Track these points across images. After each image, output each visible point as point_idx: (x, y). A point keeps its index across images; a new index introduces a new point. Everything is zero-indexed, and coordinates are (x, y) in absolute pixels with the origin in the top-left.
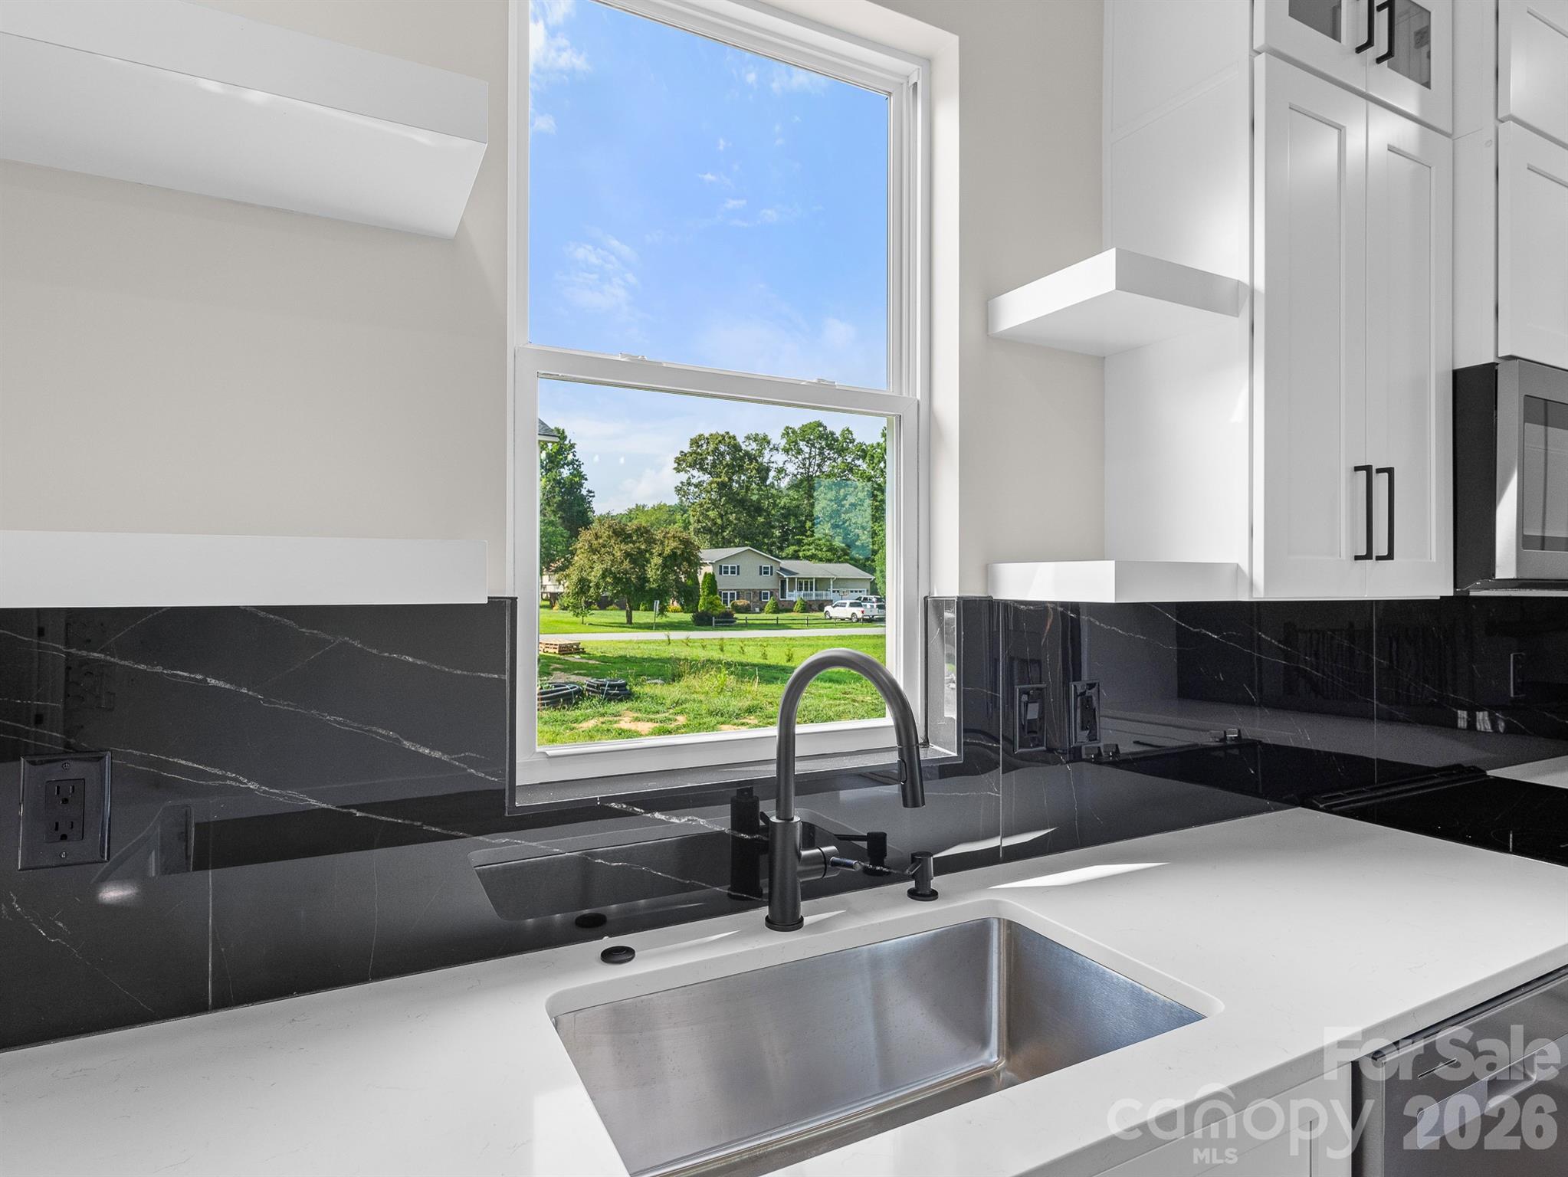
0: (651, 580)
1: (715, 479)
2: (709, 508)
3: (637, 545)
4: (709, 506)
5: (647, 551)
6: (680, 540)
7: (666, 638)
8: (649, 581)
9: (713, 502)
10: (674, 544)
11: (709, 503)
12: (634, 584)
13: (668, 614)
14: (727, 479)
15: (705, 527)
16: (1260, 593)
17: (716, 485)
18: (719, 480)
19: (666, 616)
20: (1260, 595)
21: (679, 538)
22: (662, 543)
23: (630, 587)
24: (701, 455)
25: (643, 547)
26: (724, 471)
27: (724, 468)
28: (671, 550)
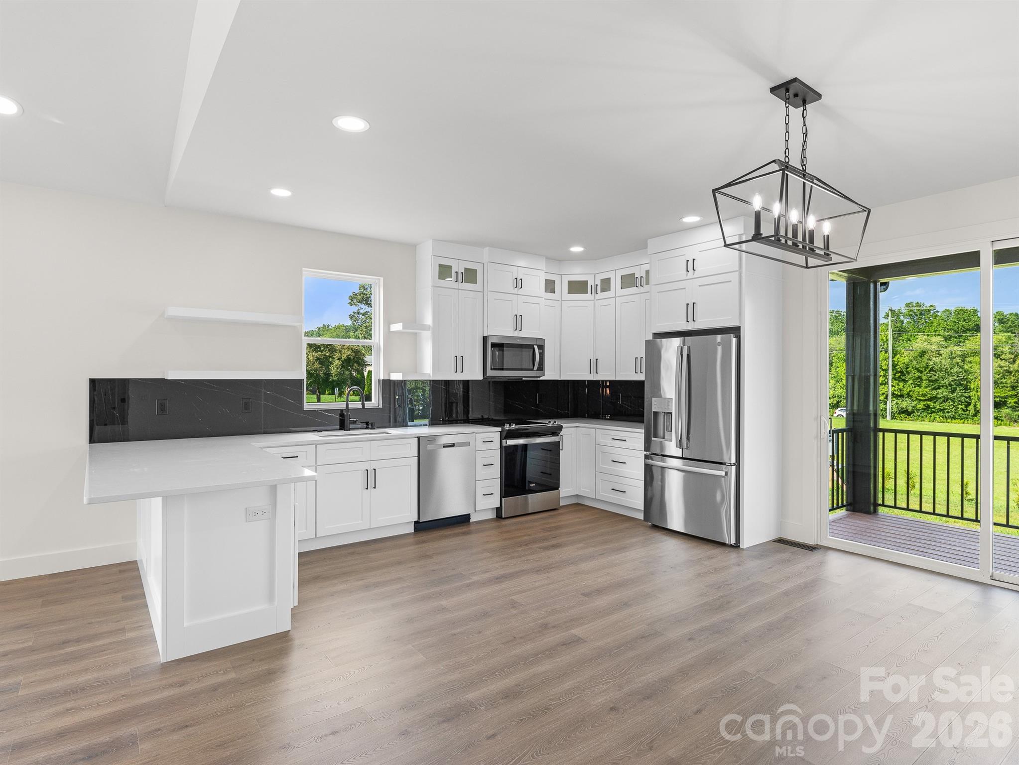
3: (324, 353)
5: (330, 357)
6: (353, 351)
8: (332, 376)
10: (349, 353)
12: (322, 377)
21: (352, 348)
22: (340, 352)
23: (319, 380)
25: (328, 354)
28: (347, 356)
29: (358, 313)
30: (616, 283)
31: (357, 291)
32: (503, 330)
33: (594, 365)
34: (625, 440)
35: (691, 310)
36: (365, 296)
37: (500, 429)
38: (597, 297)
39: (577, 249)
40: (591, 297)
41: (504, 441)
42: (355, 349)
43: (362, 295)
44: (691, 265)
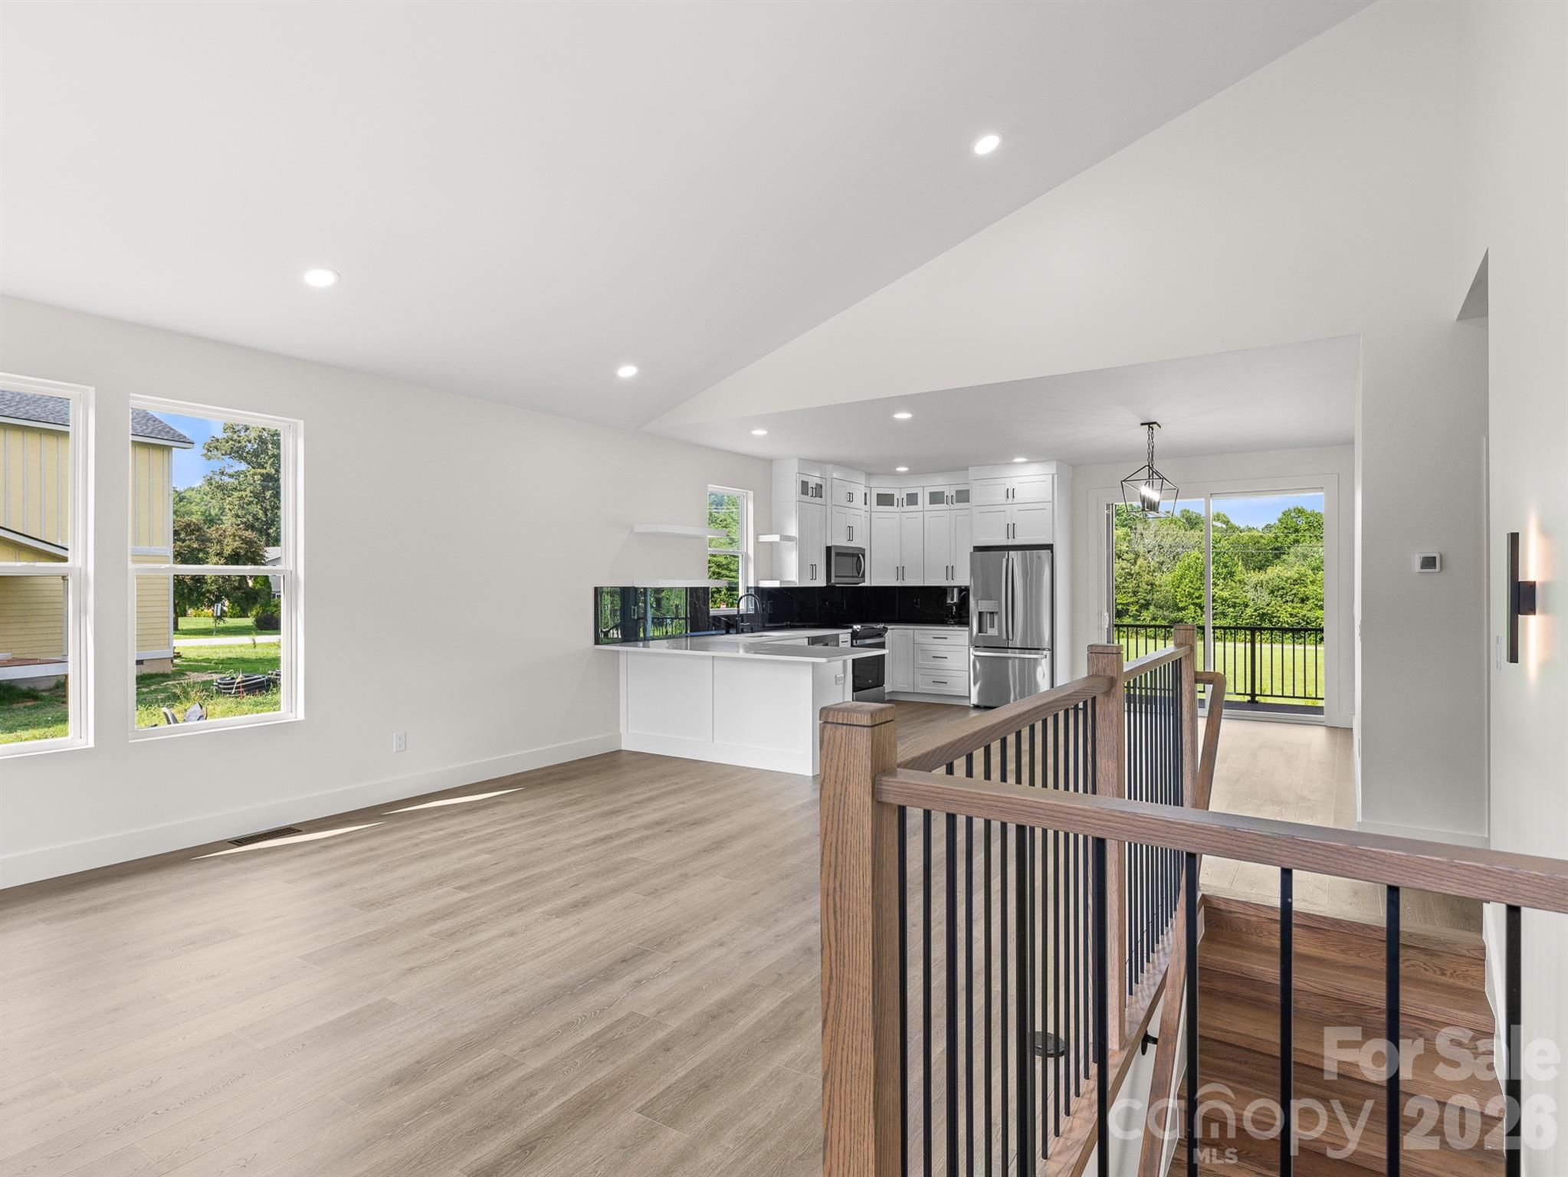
0: (209, 581)
1: (259, 471)
2: (252, 502)
3: (187, 542)
4: (252, 499)
5: (200, 550)
6: (243, 540)
7: (252, 642)
8: (206, 583)
9: (256, 495)
10: (237, 544)
11: (250, 497)
12: (188, 586)
13: (227, 619)
14: (273, 471)
15: (245, 523)
16: (798, 585)
17: (259, 477)
18: (264, 471)
19: (224, 621)
20: (798, 586)
21: (240, 537)
22: (219, 542)
23: (183, 589)
24: (239, 442)
25: (195, 546)
26: (270, 462)
27: (270, 458)
28: (233, 550)
29: (222, 473)
30: (924, 498)
31: (220, 435)
32: (840, 541)
33: (901, 572)
34: (946, 638)
35: (1011, 529)
36: (237, 445)
37: (850, 630)
38: (903, 509)
39: (902, 469)
40: (897, 510)
41: (854, 641)
42: (246, 537)
43: (231, 442)
44: (1010, 494)
